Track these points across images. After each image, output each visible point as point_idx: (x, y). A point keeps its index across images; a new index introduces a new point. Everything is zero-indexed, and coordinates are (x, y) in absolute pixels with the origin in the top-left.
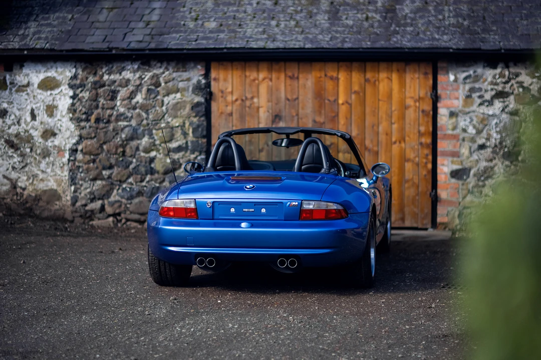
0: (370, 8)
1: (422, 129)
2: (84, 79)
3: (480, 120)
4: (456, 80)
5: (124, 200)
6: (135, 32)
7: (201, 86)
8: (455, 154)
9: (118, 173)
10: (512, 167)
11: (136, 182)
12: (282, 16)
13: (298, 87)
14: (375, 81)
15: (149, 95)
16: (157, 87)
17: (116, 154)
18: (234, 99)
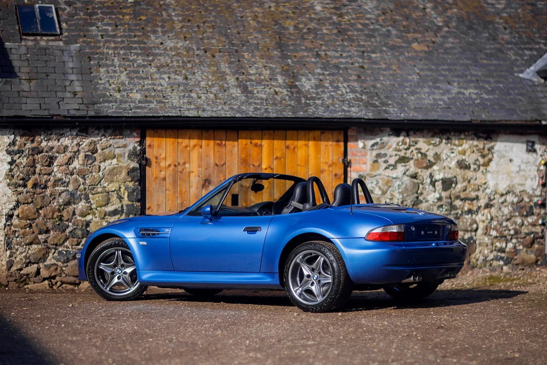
0: (274, 83)
2: (23, 145)
3: (385, 182)
4: (364, 147)
5: (59, 263)
6: (66, 101)
7: (136, 152)
9: (55, 237)
11: (72, 246)
12: (197, 89)
13: (226, 154)
14: (294, 148)
15: (86, 161)
16: (93, 153)
17: (52, 218)
18: (167, 165)
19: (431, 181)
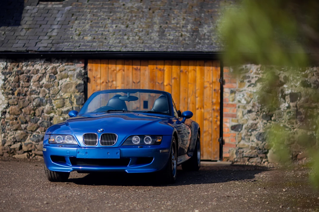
0: (184, 29)
1: (214, 101)
2: (12, 69)
3: (249, 95)
4: (234, 72)
5: (34, 143)
6: (42, 41)
7: (81, 74)
8: (234, 116)
9: (31, 126)
10: (268, 124)
11: (42, 132)
12: (131, 33)
13: (140, 75)
14: (186, 72)
15: (50, 79)
16: (55, 74)
17: (30, 114)
18: (101, 82)
19: (282, 95)
